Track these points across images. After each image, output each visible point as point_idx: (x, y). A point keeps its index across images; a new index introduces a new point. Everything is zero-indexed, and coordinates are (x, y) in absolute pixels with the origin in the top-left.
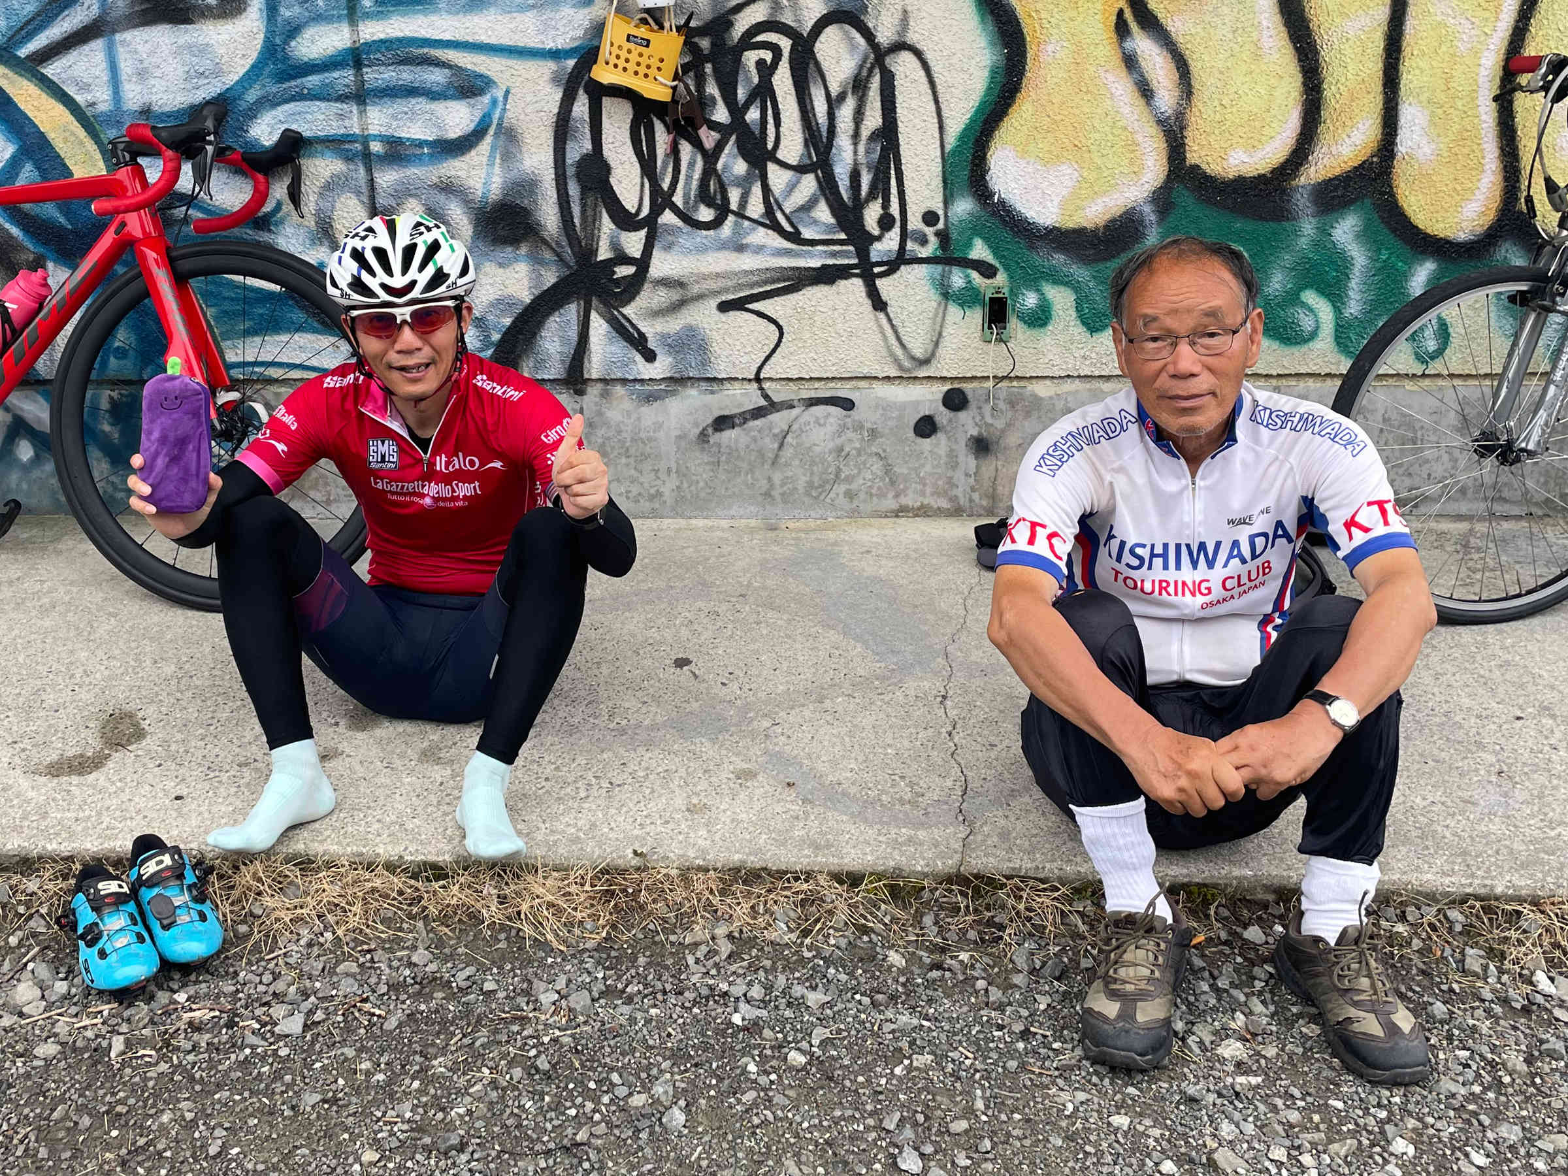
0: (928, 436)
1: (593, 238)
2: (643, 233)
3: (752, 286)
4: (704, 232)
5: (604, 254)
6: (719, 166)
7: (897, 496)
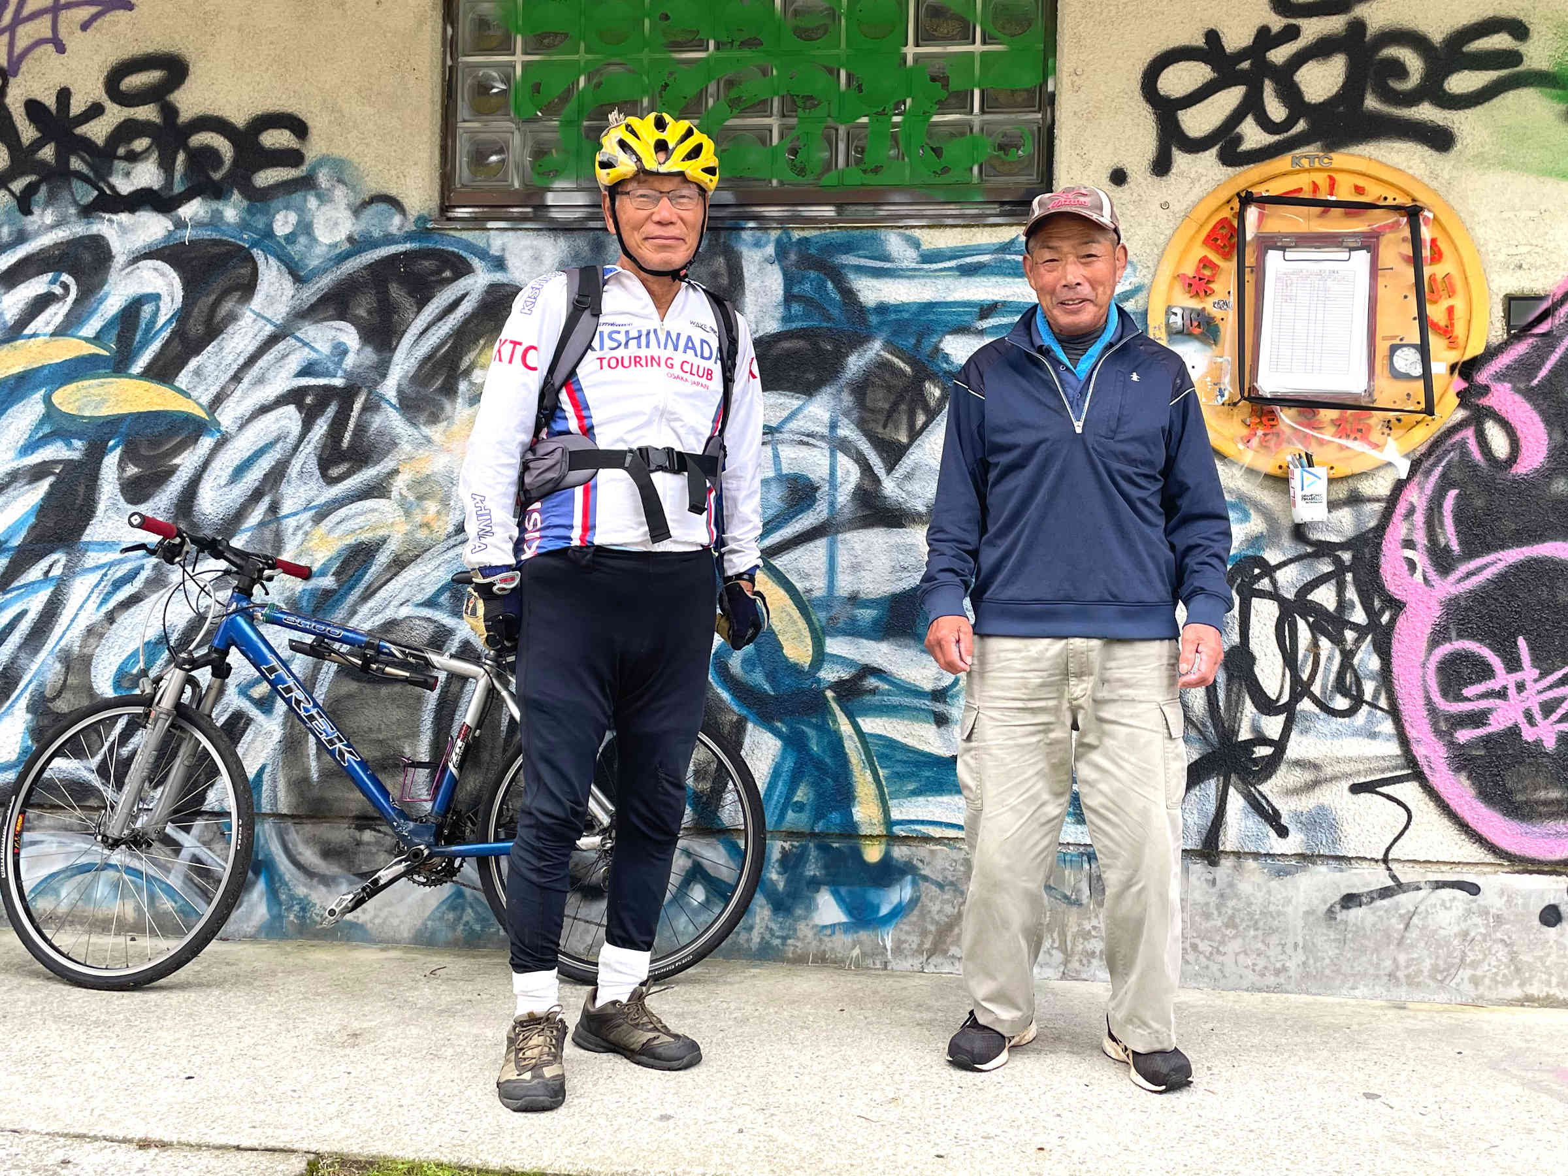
0: (1554, 925)
1: (1235, 720)
2: (1282, 718)
3: (1383, 771)
4: (1340, 720)
5: (1245, 735)
6: (1356, 661)
7: (1522, 985)
